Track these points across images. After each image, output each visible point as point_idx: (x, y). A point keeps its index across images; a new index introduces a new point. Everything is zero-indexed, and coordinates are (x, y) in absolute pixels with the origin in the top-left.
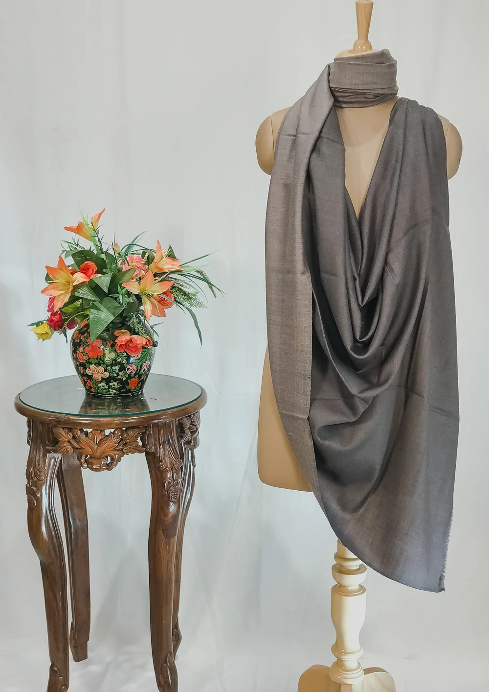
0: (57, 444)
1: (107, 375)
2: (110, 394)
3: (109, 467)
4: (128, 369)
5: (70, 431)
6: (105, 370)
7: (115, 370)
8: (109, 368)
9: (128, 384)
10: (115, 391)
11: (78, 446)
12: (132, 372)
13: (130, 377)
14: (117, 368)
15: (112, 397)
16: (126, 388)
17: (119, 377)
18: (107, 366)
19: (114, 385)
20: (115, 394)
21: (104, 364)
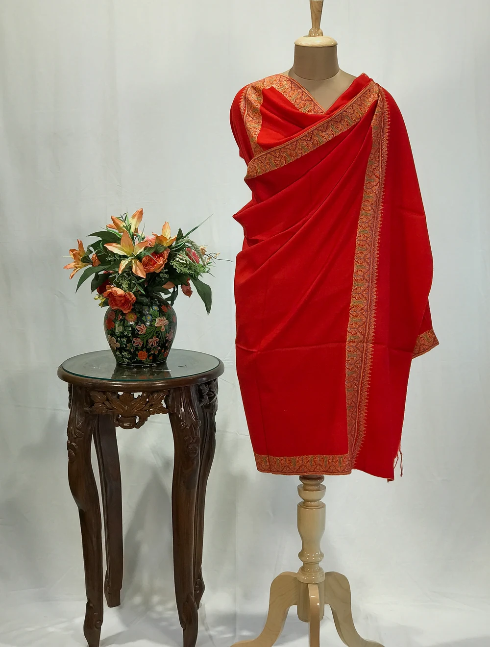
0: (94, 405)
1: (118, 345)
2: (125, 362)
3: (138, 426)
4: (134, 342)
5: (104, 394)
6: (117, 341)
7: (124, 341)
8: (119, 339)
9: (137, 355)
10: (127, 360)
11: (111, 408)
12: (138, 345)
13: (137, 349)
14: (125, 340)
15: (126, 365)
16: (137, 359)
17: (128, 348)
18: (118, 337)
19: (125, 355)
20: (128, 363)
21: (115, 335)
